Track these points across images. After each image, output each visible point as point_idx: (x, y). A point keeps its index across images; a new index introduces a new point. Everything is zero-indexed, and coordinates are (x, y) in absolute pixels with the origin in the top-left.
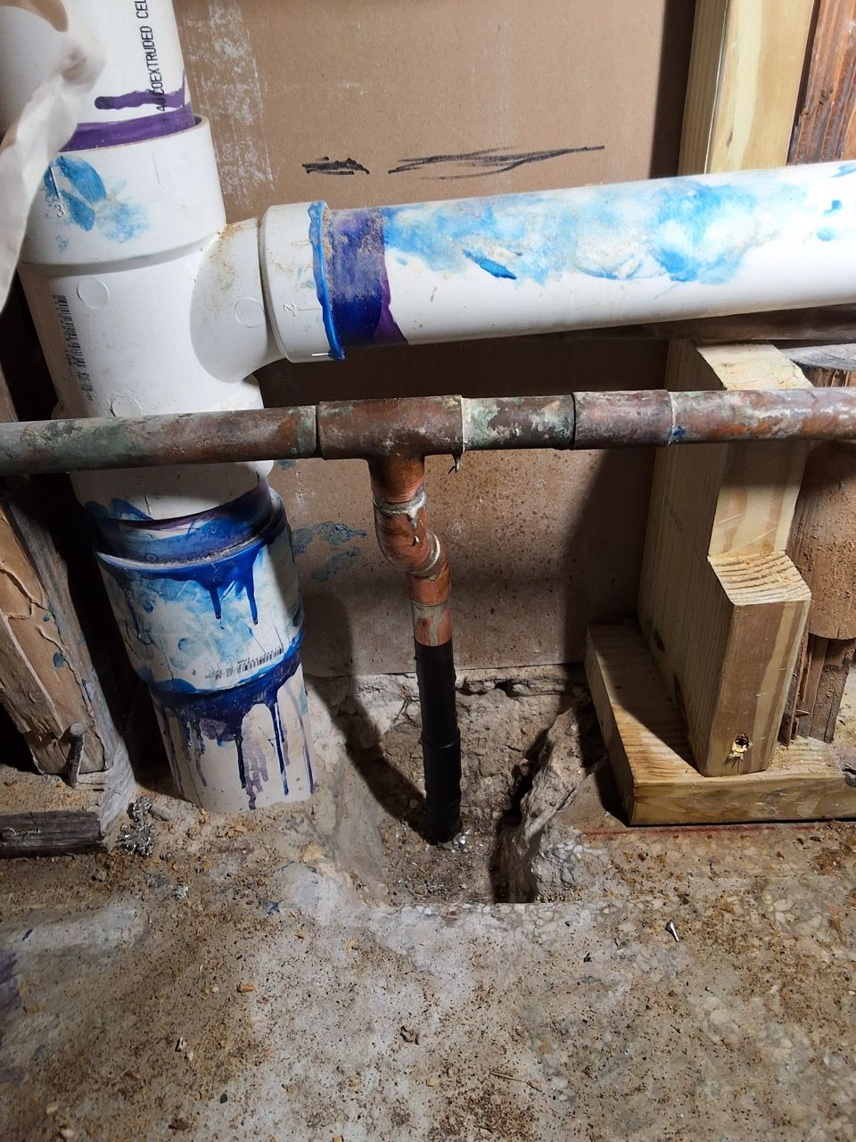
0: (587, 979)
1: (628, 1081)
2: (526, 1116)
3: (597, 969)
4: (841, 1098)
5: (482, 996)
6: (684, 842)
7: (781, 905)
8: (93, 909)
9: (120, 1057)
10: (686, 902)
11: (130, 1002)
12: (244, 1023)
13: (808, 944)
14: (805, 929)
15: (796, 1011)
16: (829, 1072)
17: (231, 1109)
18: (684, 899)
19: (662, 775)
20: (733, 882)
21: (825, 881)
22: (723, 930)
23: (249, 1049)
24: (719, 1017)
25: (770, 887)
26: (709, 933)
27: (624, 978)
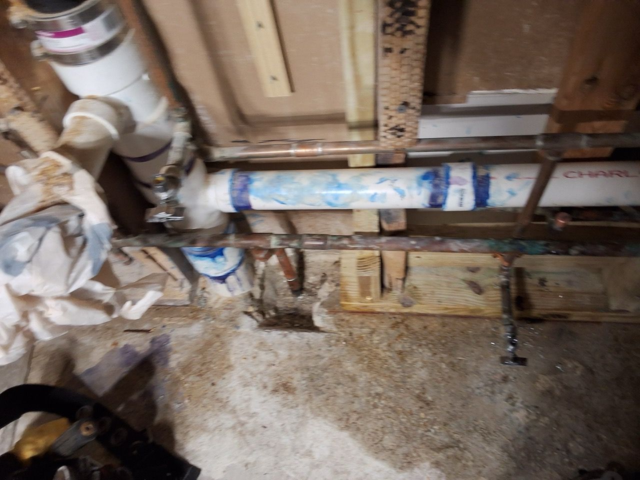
0: (318, 355)
1: (321, 383)
2: (295, 389)
3: (321, 353)
4: (372, 392)
5: (290, 358)
6: (356, 316)
7: (378, 338)
8: (190, 325)
9: (199, 366)
10: (350, 335)
11: (201, 351)
12: (229, 360)
13: (379, 351)
14: (381, 346)
15: (370, 368)
16: (372, 385)
17: (225, 381)
18: (351, 334)
19: (350, 301)
20: (366, 330)
21: (391, 331)
22: (358, 344)
23: (230, 367)
24: (349, 368)
25: (376, 333)
26: (354, 345)
27: (327, 355)
